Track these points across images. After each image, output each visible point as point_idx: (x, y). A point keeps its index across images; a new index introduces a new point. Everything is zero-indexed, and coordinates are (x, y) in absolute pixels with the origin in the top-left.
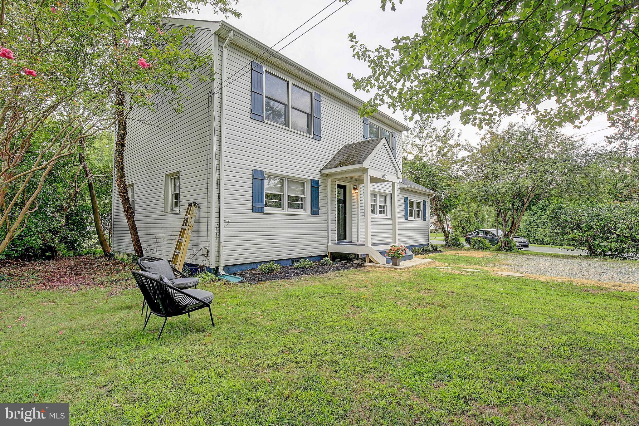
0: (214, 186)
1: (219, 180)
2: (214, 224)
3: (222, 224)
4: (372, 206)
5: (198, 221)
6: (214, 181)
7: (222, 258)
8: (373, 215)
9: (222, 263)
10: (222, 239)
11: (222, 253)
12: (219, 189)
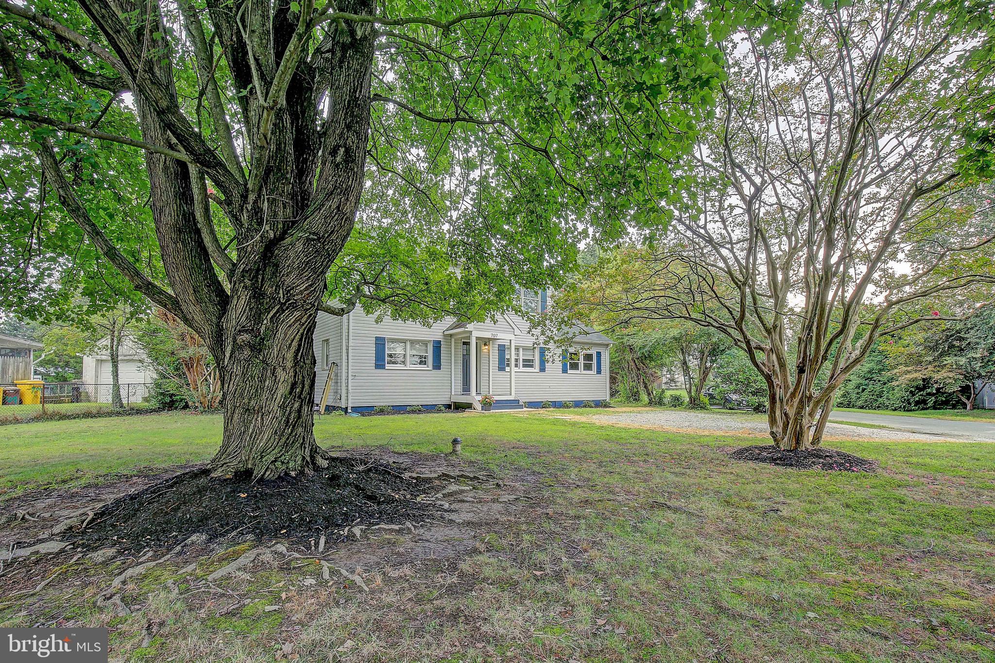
0: (344, 351)
1: (348, 346)
2: (344, 377)
3: (350, 378)
4: (516, 360)
5: (337, 375)
6: (344, 348)
7: (350, 401)
8: (517, 369)
9: (350, 405)
10: (350, 388)
11: (350, 398)
12: (348, 353)
